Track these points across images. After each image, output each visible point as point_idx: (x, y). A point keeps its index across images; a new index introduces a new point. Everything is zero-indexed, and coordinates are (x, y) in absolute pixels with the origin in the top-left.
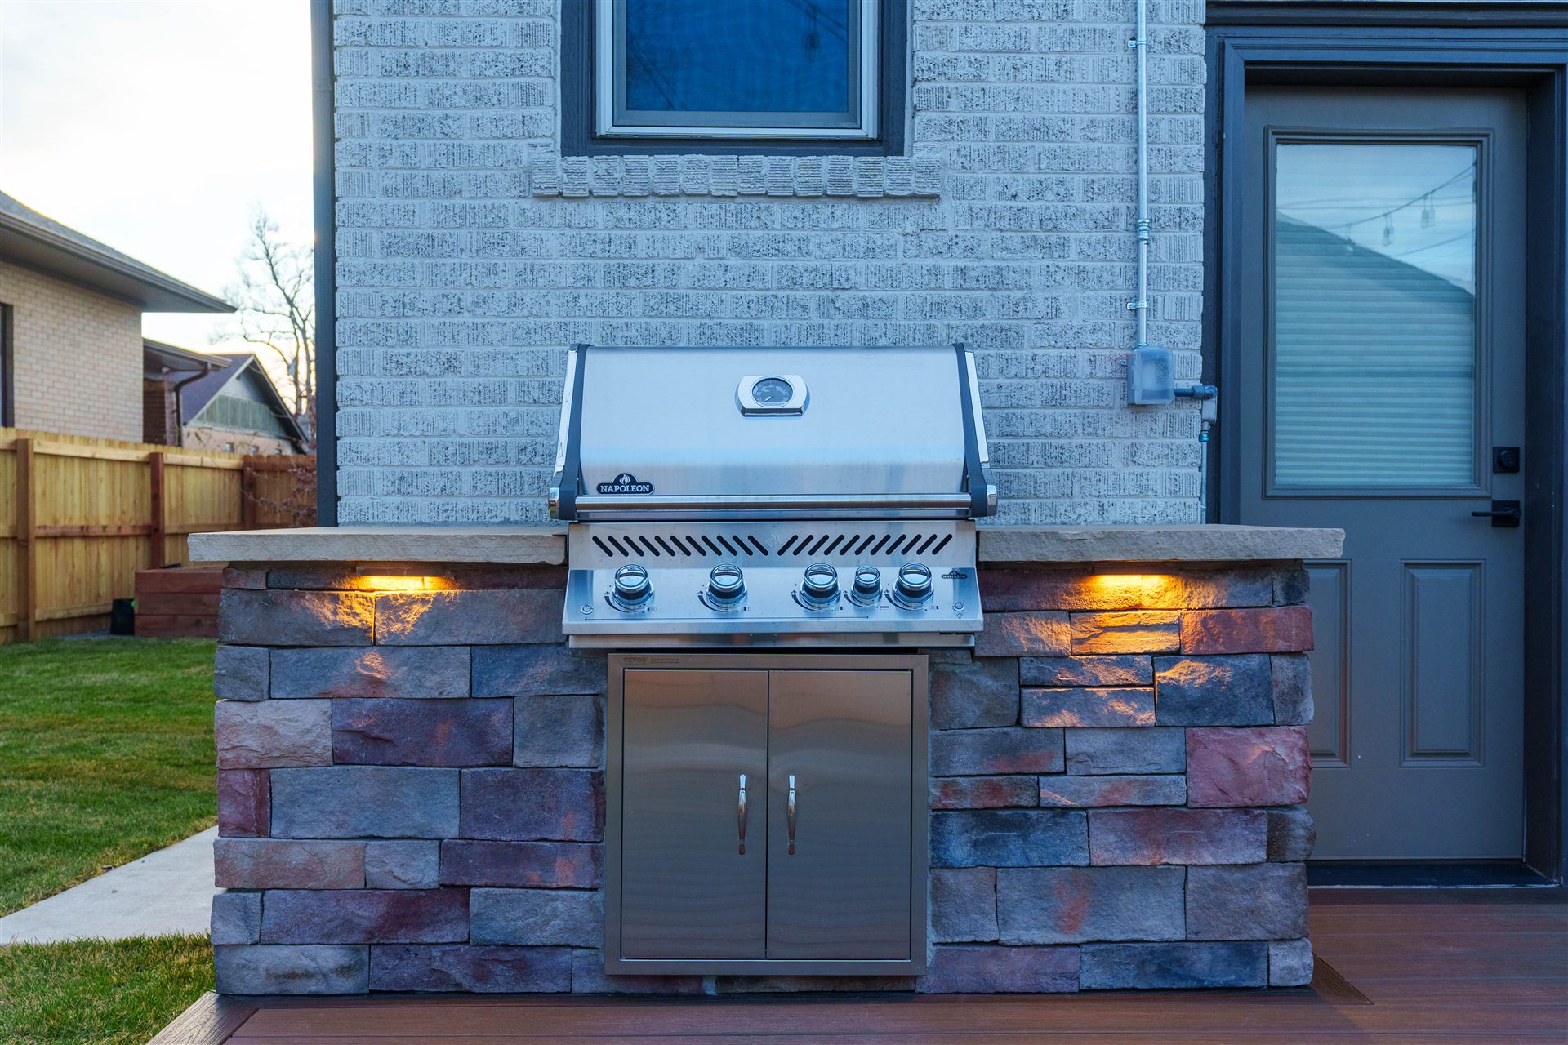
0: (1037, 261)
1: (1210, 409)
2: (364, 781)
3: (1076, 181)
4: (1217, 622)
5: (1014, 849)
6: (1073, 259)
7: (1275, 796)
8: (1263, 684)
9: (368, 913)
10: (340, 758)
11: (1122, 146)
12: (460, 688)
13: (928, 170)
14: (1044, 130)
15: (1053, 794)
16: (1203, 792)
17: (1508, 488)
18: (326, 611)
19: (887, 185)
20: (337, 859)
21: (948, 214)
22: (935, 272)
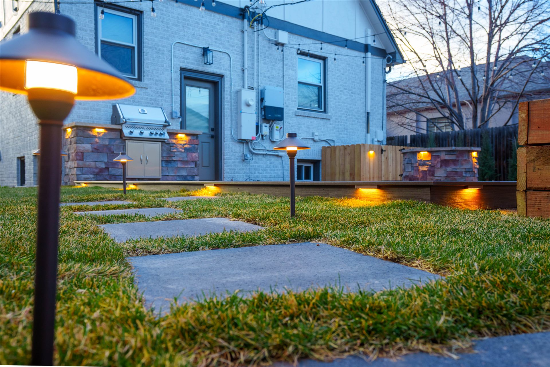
0: (160, 98)
1: (181, 119)
2: (95, 155)
3: (165, 88)
4: (190, 141)
5: (170, 165)
6: (164, 98)
7: (195, 160)
8: (194, 148)
9: (97, 171)
10: (92, 152)
11: (170, 85)
12: (107, 143)
13: (147, 84)
14: (161, 81)
15: (174, 159)
16: (189, 159)
17: (213, 133)
18: (91, 133)
19: (141, 86)
20: (93, 164)
21: (149, 90)
22: (147, 98)
